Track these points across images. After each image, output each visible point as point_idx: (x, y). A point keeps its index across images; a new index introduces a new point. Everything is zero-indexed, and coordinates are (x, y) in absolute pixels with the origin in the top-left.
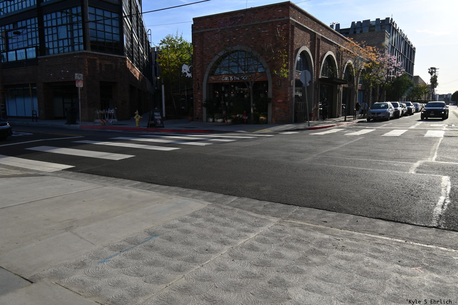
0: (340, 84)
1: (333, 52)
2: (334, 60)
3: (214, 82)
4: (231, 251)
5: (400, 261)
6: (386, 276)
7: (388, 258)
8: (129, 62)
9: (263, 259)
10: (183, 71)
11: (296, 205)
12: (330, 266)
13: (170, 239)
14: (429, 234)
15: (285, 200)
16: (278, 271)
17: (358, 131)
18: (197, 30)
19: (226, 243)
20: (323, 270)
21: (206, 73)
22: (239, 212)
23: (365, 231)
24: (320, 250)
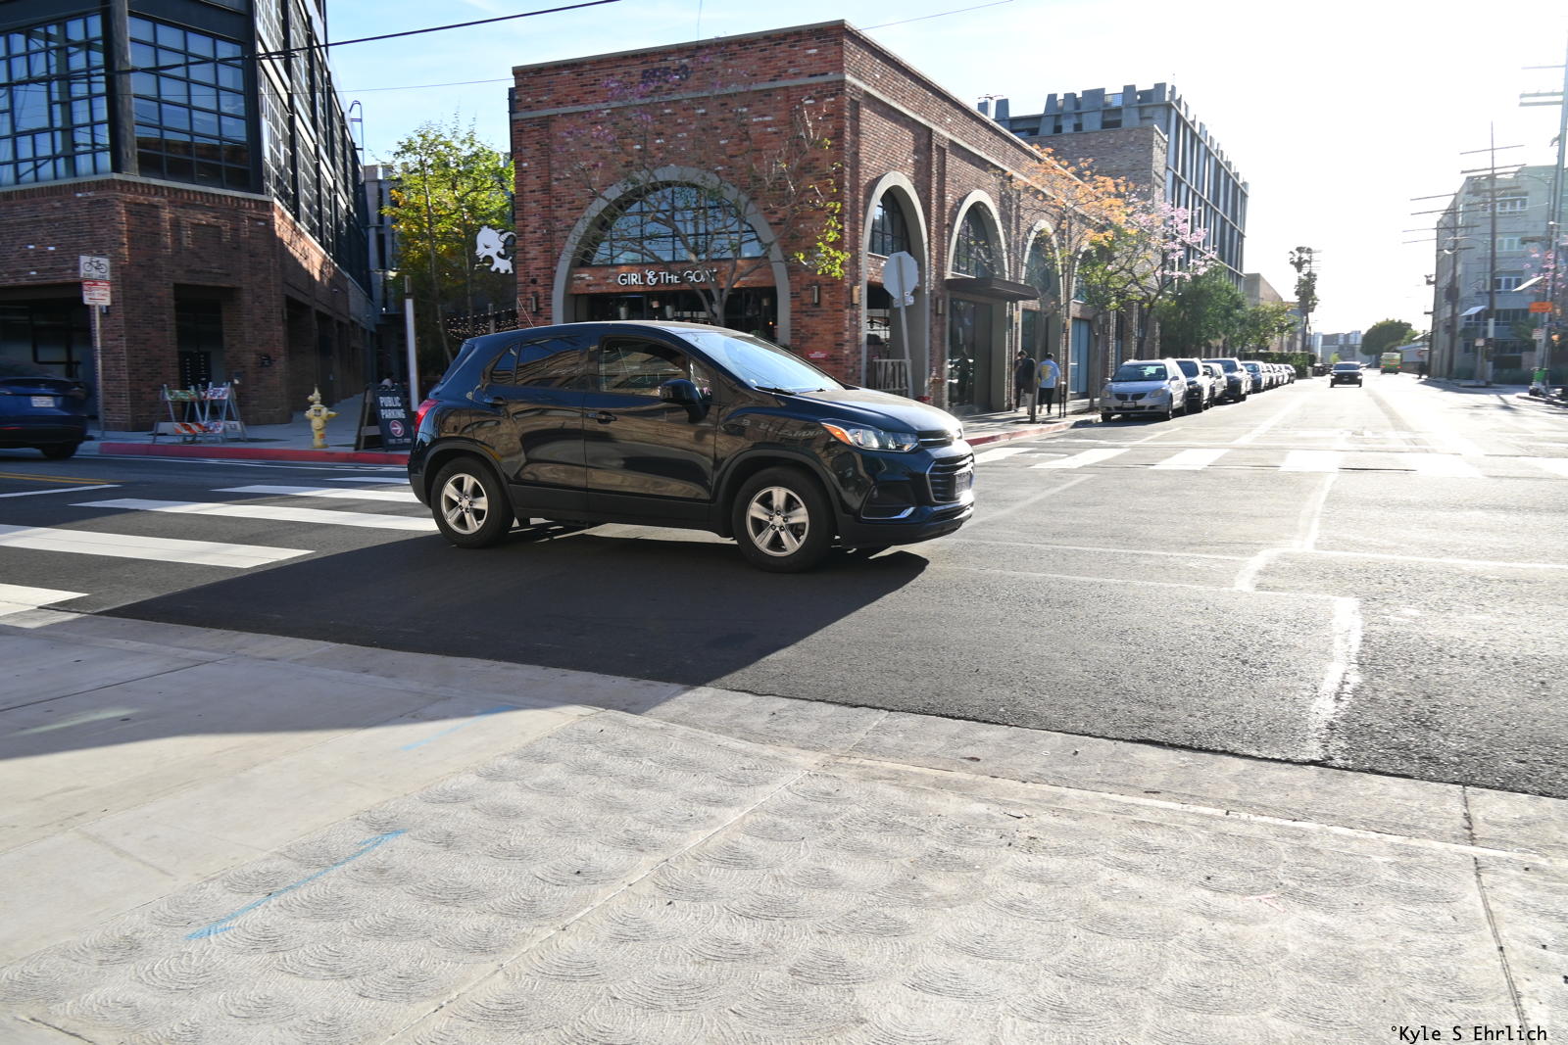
0: (1014, 299)
1: (990, 193)
2: (994, 221)
3: (592, 290)
4: (661, 872)
5: (1209, 878)
6: (1167, 927)
7: (1174, 868)
8: (283, 216)
9: (770, 893)
10: (481, 252)
11: (878, 708)
12: (992, 903)
13: (448, 842)
14: (1299, 784)
15: (841, 692)
16: (820, 932)
17: (1073, 455)
18: (529, 107)
19: (643, 846)
20: (970, 921)
21: (562, 257)
22: (686, 739)
23: (1101, 783)
24: (958, 853)
